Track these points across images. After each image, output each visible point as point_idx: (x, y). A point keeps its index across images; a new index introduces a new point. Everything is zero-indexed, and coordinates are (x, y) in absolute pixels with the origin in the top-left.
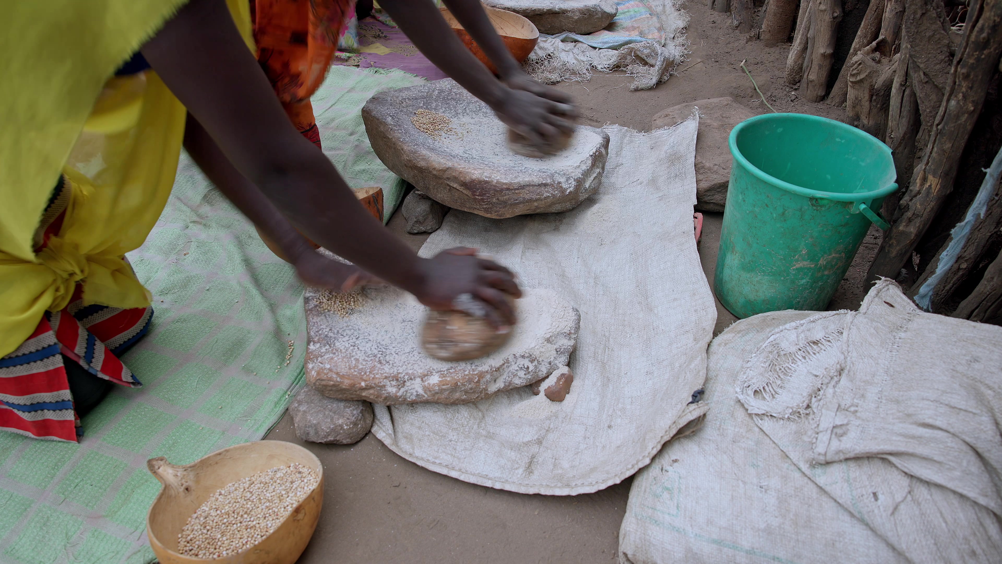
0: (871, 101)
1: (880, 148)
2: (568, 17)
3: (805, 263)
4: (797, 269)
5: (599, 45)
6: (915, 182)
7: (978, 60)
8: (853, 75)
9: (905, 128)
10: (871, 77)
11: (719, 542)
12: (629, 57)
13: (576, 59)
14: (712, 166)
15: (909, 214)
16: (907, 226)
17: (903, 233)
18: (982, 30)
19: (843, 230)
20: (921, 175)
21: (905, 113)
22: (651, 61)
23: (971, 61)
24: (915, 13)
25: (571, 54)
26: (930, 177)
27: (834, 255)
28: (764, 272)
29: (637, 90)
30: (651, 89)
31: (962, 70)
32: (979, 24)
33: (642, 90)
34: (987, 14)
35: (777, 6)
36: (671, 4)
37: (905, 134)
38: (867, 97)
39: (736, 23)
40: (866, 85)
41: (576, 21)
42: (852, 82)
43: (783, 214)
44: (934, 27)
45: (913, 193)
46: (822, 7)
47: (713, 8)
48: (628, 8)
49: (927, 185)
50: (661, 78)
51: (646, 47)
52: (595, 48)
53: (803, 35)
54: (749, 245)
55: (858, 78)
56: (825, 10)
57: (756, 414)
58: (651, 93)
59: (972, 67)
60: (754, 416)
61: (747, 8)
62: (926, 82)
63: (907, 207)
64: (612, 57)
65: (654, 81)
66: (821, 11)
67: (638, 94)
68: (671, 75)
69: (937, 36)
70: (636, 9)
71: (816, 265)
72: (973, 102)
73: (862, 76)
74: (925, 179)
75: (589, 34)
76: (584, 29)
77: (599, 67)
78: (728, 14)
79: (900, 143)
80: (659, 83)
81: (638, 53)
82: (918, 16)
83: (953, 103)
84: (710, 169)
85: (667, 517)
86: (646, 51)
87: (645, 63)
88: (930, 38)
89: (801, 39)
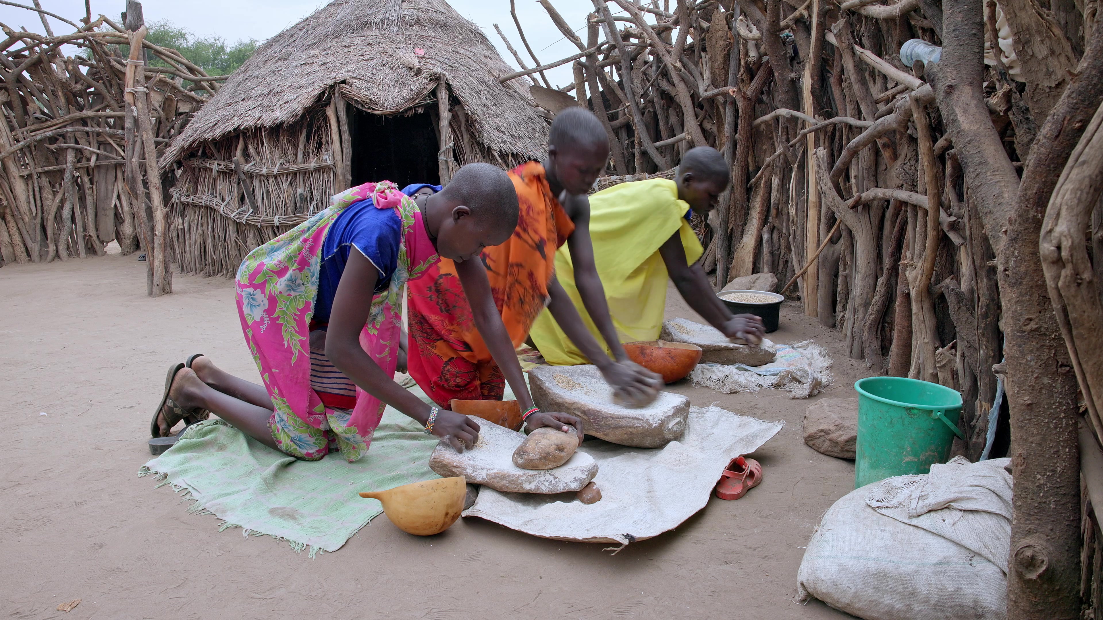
0: (953, 379)
1: (953, 393)
2: (740, 353)
3: (911, 458)
4: (906, 462)
5: (764, 373)
6: (977, 410)
7: (986, 324)
8: (938, 362)
9: (969, 383)
10: (950, 363)
11: (858, 558)
12: (787, 379)
13: (747, 380)
14: (849, 425)
15: (977, 430)
16: (977, 438)
17: (975, 443)
18: (982, 308)
19: (932, 434)
20: (979, 404)
21: (967, 374)
22: (803, 380)
23: (983, 325)
24: (954, 308)
25: (743, 376)
26: (984, 403)
27: (929, 453)
28: (885, 467)
29: (794, 398)
30: (805, 398)
31: (980, 331)
32: (980, 305)
33: (798, 399)
34: (981, 299)
35: (898, 349)
36: (817, 353)
37: (970, 387)
38: (950, 377)
39: (869, 365)
40: (948, 368)
41: (746, 355)
42: (939, 367)
43: (891, 422)
44: (967, 315)
45: (977, 417)
46: (926, 341)
47: (851, 357)
48: (785, 353)
49: (983, 410)
50: (811, 392)
51: (799, 370)
52: (760, 375)
53: (916, 362)
54: (873, 449)
55: (942, 364)
56: (928, 343)
57: (877, 507)
58: (805, 401)
59: (984, 329)
60: (876, 509)
61: (876, 354)
62: (970, 347)
63: (975, 427)
64: (774, 380)
65: (807, 393)
66: (926, 343)
67: (794, 400)
68: (819, 392)
69: (970, 320)
70: (791, 354)
71: (918, 460)
72: (992, 350)
73: (944, 362)
74: (981, 406)
75: (755, 366)
76: (752, 362)
77: (764, 386)
78: (863, 360)
79: (969, 393)
80: (811, 396)
81: (794, 375)
82: (956, 309)
83: (982, 352)
84: (848, 427)
85: (826, 553)
86: (800, 373)
87: (800, 382)
88: (966, 321)
89: (915, 365)
